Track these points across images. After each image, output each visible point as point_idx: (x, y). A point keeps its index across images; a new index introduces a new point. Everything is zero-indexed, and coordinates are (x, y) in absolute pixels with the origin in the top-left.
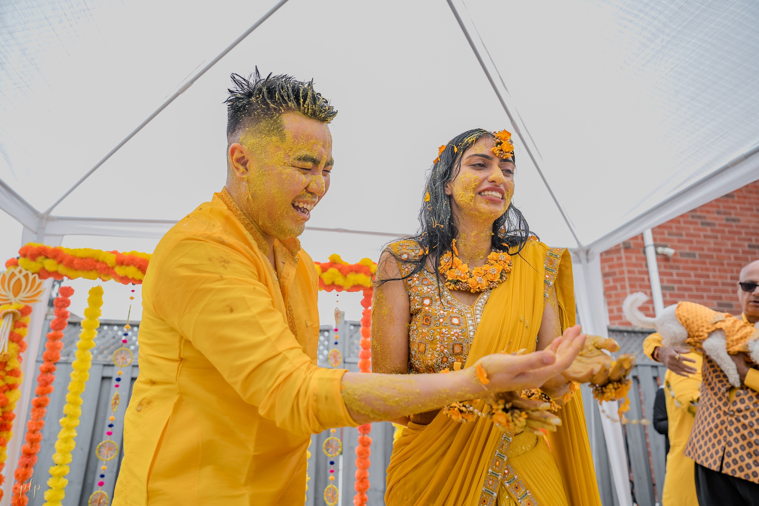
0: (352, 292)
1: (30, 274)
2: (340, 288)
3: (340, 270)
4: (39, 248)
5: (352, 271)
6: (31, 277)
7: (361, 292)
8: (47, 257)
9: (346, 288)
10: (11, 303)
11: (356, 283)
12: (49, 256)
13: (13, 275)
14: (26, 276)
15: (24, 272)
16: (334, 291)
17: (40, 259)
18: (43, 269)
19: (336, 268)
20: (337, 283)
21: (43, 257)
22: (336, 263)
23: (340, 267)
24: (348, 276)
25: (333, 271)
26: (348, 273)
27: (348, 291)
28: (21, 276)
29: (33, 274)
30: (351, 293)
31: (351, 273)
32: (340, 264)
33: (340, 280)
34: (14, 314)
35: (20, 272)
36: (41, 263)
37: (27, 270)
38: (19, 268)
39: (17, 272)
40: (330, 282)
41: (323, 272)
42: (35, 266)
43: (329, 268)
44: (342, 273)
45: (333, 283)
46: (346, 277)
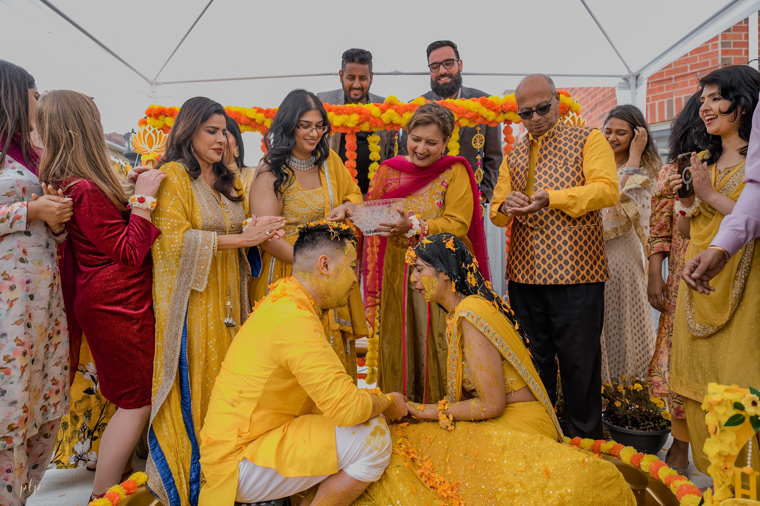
1: (157, 130)
2: (398, 126)
3: (396, 110)
4: (158, 109)
5: (407, 111)
6: (158, 132)
8: (165, 116)
12: (166, 114)
13: (145, 132)
14: (154, 132)
15: (153, 129)
17: (162, 117)
18: (165, 125)
19: (393, 109)
20: (394, 122)
22: (393, 104)
23: (396, 107)
25: (390, 111)
26: (403, 112)
28: (150, 132)
29: (159, 130)
32: (397, 105)
33: (397, 120)
34: (152, 161)
35: (150, 129)
36: (163, 120)
37: (154, 127)
38: (148, 126)
39: (147, 129)
40: (389, 122)
41: (382, 113)
42: (159, 123)
43: (388, 108)
44: (399, 113)
45: (391, 122)
46: (402, 115)
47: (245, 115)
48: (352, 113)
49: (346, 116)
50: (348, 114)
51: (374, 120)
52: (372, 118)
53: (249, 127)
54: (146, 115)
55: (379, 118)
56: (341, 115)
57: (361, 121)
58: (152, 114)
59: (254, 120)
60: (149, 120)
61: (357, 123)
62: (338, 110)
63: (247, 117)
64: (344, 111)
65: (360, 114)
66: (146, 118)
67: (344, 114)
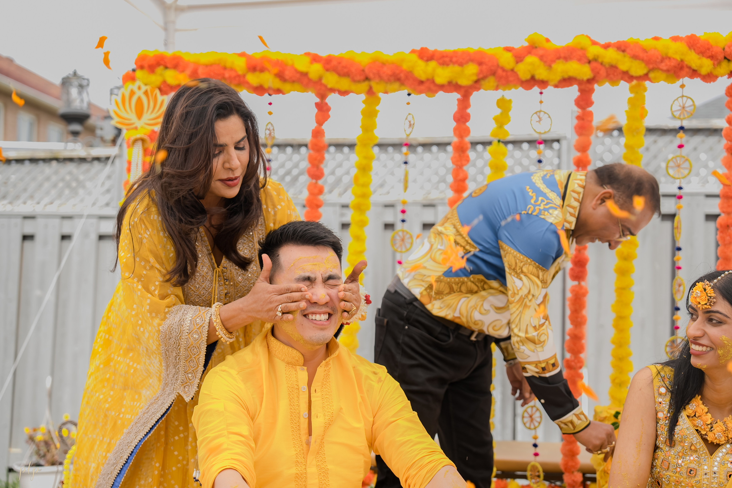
0: (562, 88)
1: (151, 90)
2: (543, 84)
3: (541, 58)
4: (156, 56)
5: (559, 58)
7: (575, 88)
8: (166, 67)
9: (553, 83)
10: (136, 128)
11: (566, 76)
12: (168, 65)
13: (132, 93)
14: (147, 93)
15: (144, 88)
16: (536, 89)
17: (160, 70)
18: (164, 82)
19: (536, 55)
20: (537, 77)
21: (162, 67)
22: (536, 47)
23: (541, 52)
24: (554, 66)
25: (530, 59)
26: (553, 61)
27: (556, 86)
28: (139, 93)
29: (154, 89)
30: (560, 89)
31: (558, 61)
32: (544, 49)
33: (542, 73)
34: (143, 140)
35: (139, 88)
36: (161, 74)
37: (146, 85)
38: (138, 83)
39: (135, 89)
40: (528, 77)
41: (517, 62)
42: (156, 79)
43: (527, 55)
44: (545, 62)
45: (533, 78)
46: (550, 67)
47: (293, 67)
48: (467, 63)
49: (457, 68)
50: (461, 65)
51: (504, 74)
52: (500, 72)
53: (297, 86)
54: (134, 66)
55: (512, 70)
56: (448, 65)
57: (481, 76)
58: (146, 65)
59: (305, 75)
60: (139, 74)
61: (475, 78)
62: (443, 57)
63: (296, 71)
64: (454, 59)
65: (480, 64)
66: (134, 70)
67: (454, 63)
